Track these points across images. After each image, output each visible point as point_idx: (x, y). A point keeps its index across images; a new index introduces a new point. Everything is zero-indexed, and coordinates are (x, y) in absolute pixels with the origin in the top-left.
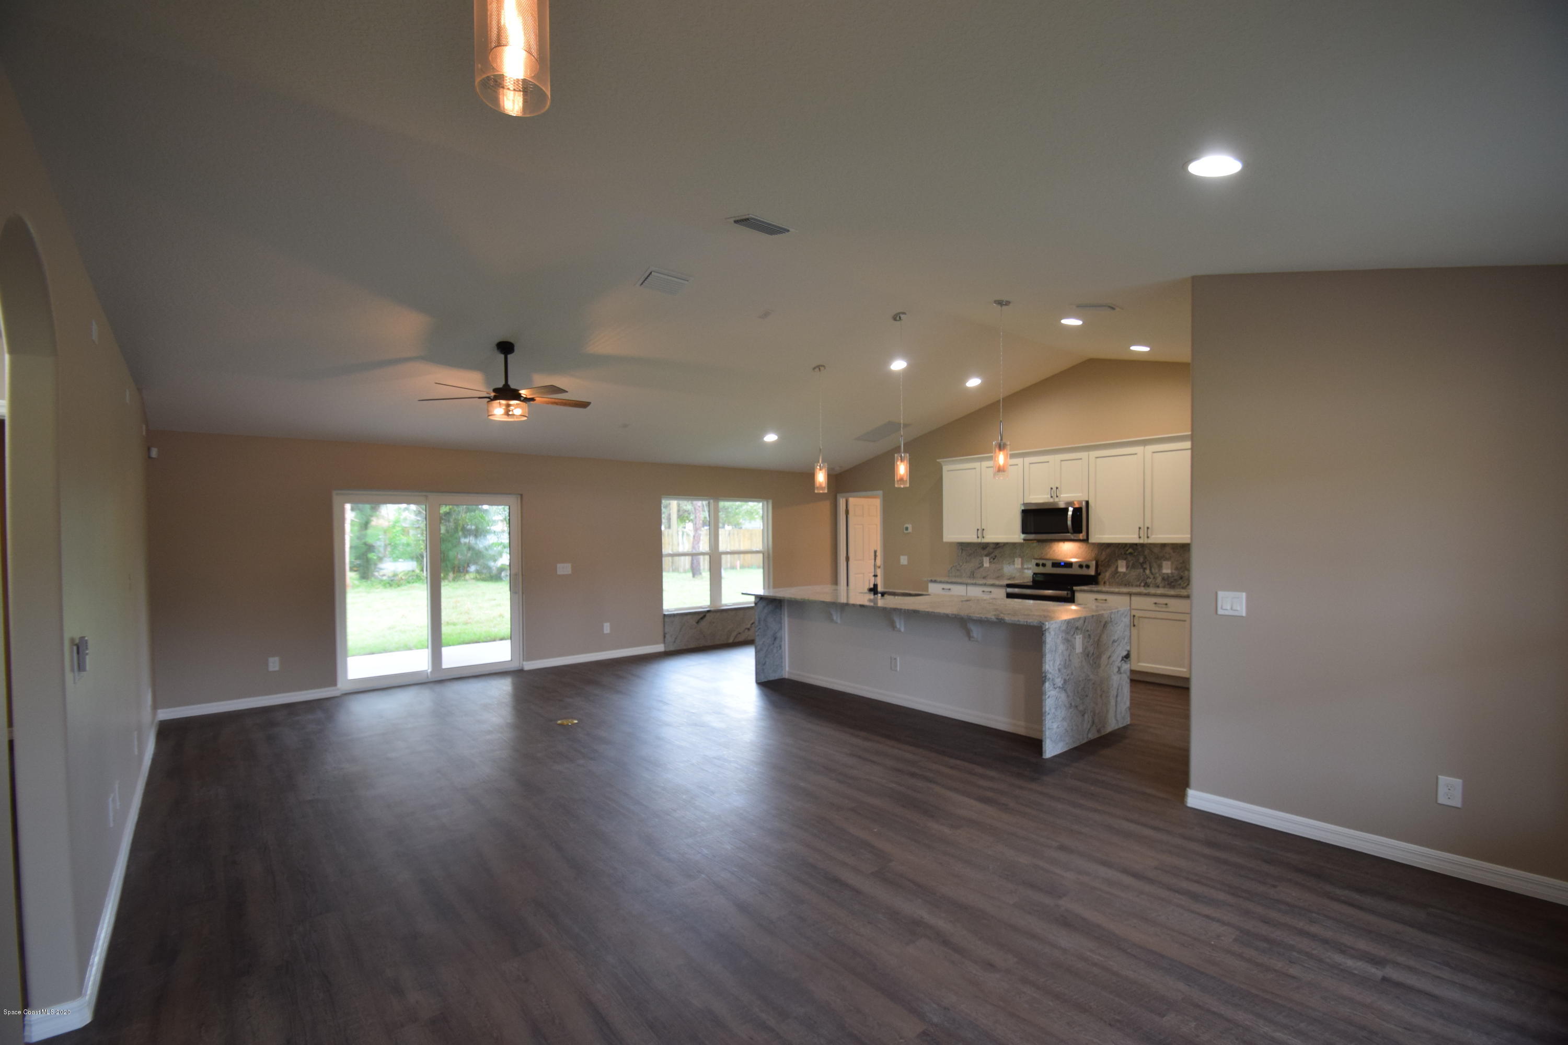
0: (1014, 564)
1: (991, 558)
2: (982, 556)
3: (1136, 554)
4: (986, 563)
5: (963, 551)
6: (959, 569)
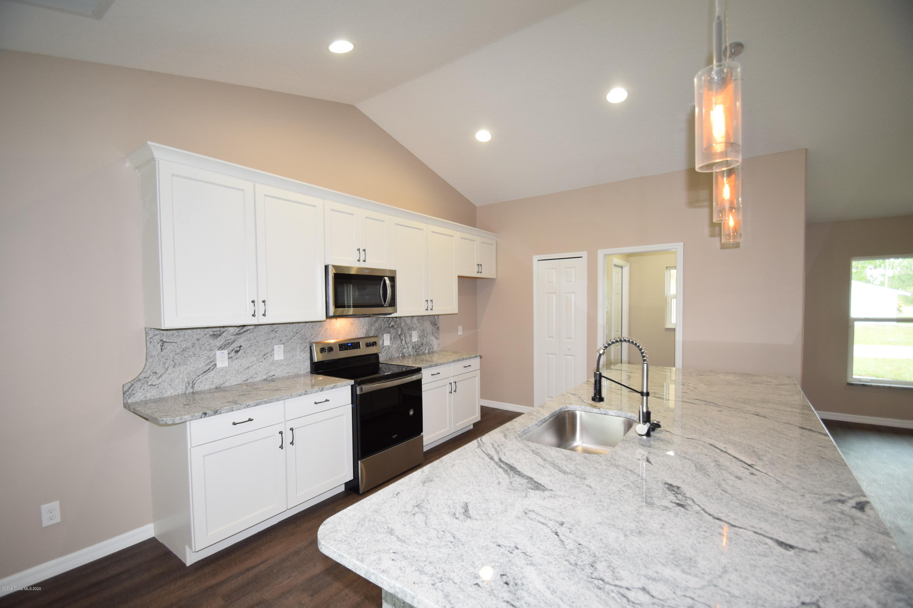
0: (273, 355)
1: (232, 350)
2: (211, 350)
3: (396, 326)
4: (222, 360)
5: (166, 344)
6: (154, 384)
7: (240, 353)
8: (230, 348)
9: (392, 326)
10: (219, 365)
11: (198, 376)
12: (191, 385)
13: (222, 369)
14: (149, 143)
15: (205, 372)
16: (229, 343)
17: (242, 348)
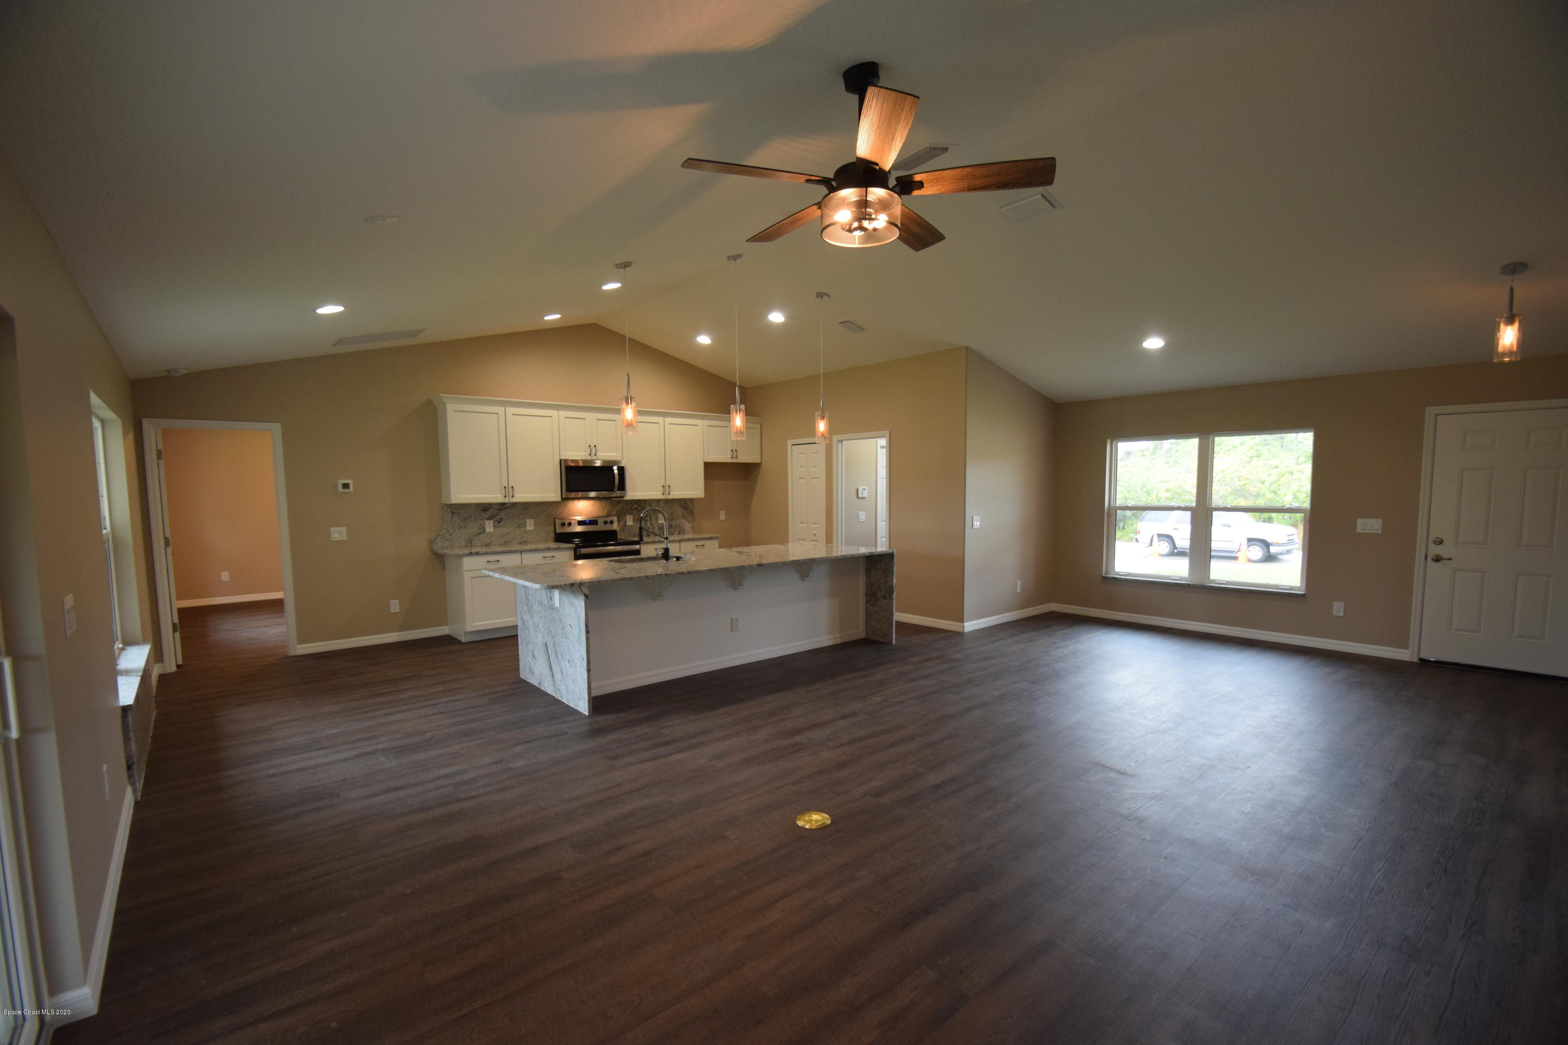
0: (525, 526)
1: (496, 521)
2: (482, 520)
3: (640, 509)
4: (489, 527)
5: (454, 514)
6: (448, 538)
7: (502, 523)
8: (495, 519)
9: (636, 509)
10: (488, 530)
11: (474, 536)
12: (470, 542)
13: (489, 533)
14: (441, 395)
15: (478, 534)
16: (494, 515)
17: (503, 520)
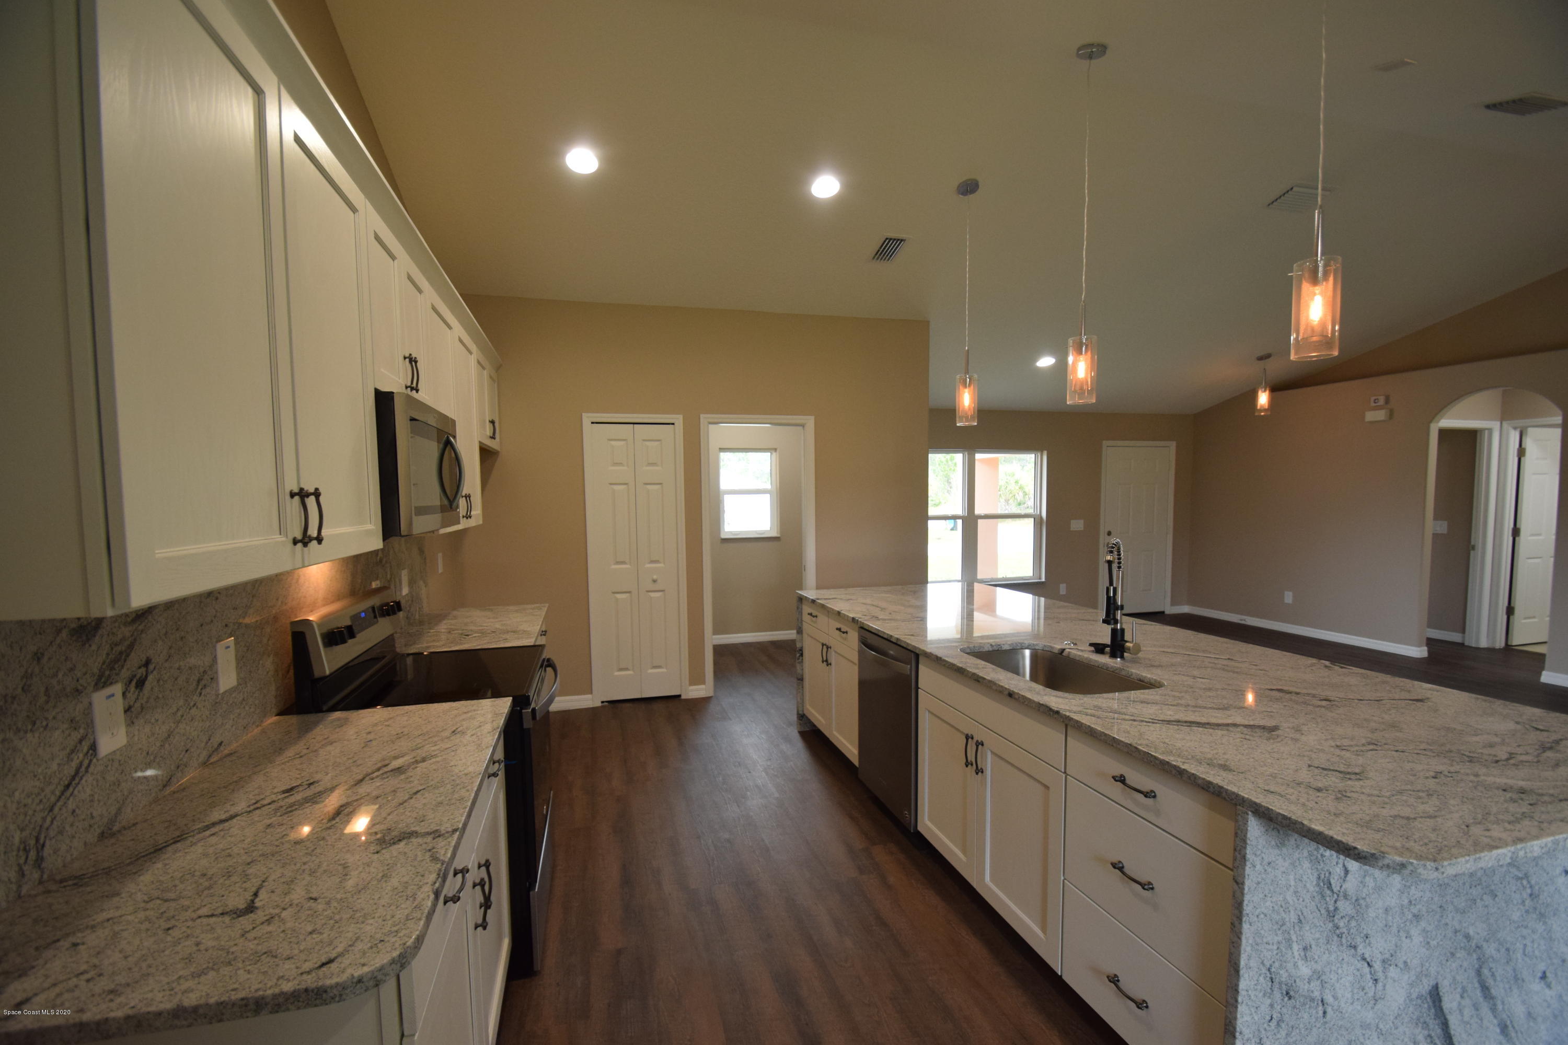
0: (215, 679)
1: (129, 682)
7: (148, 685)
8: (125, 674)
10: (103, 748)
11: (51, 810)
12: (33, 854)
13: (111, 758)
15: (68, 786)
16: (121, 653)
17: (151, 667)
